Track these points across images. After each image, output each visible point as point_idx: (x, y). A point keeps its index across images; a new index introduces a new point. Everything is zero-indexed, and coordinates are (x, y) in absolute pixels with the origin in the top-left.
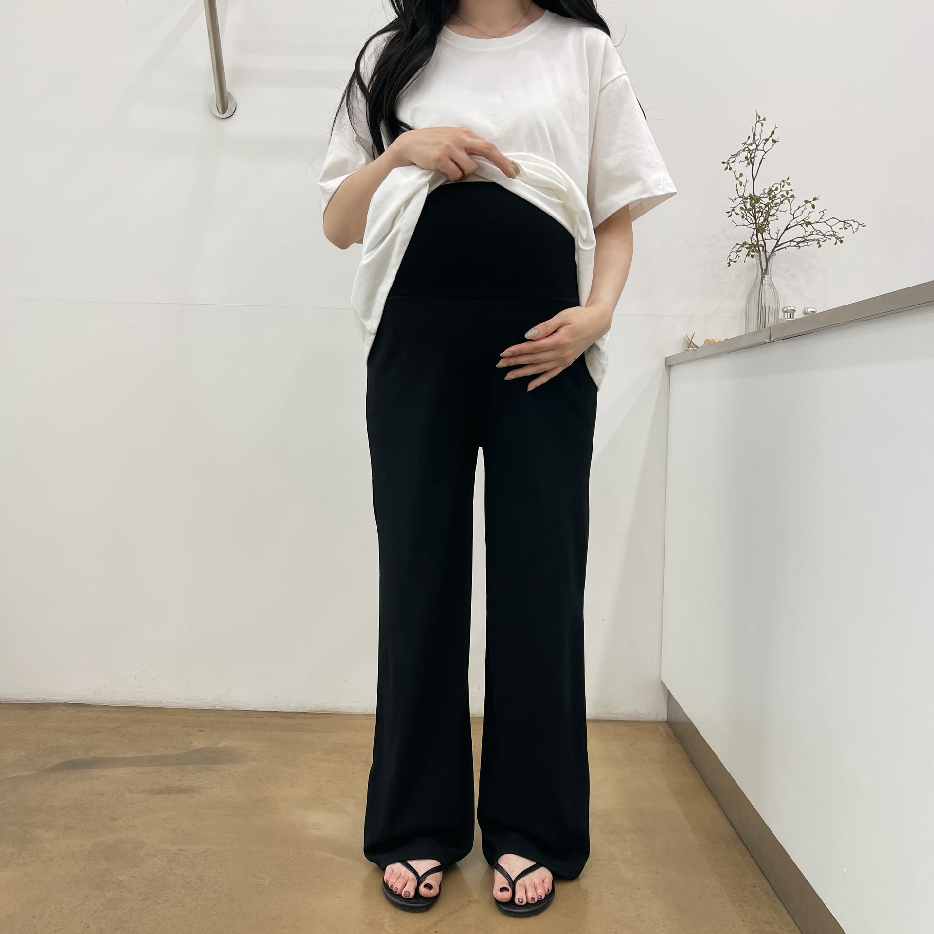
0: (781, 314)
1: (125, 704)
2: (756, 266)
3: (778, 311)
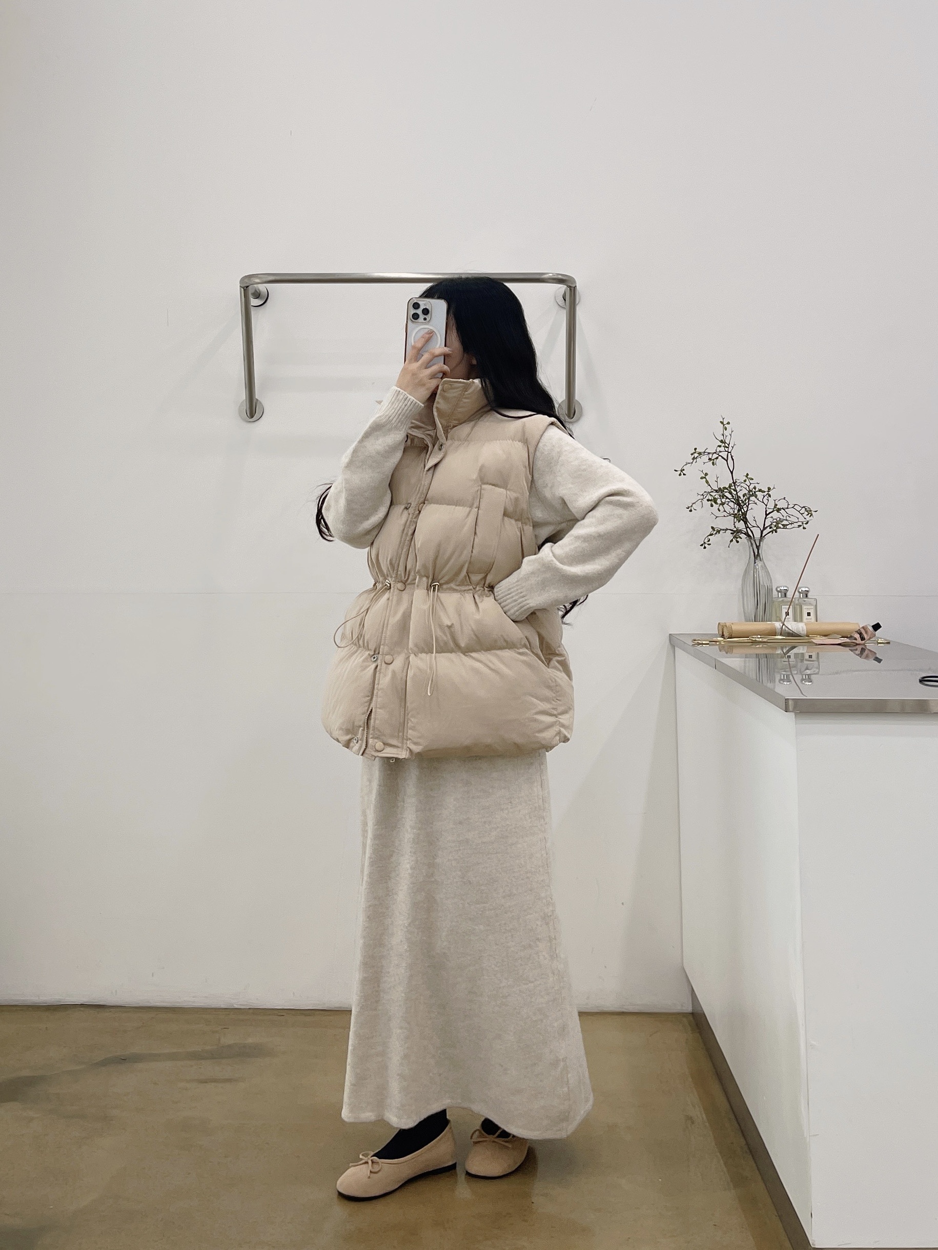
1: (141, 1004)
2: (748, 550)
3: (772, 590)
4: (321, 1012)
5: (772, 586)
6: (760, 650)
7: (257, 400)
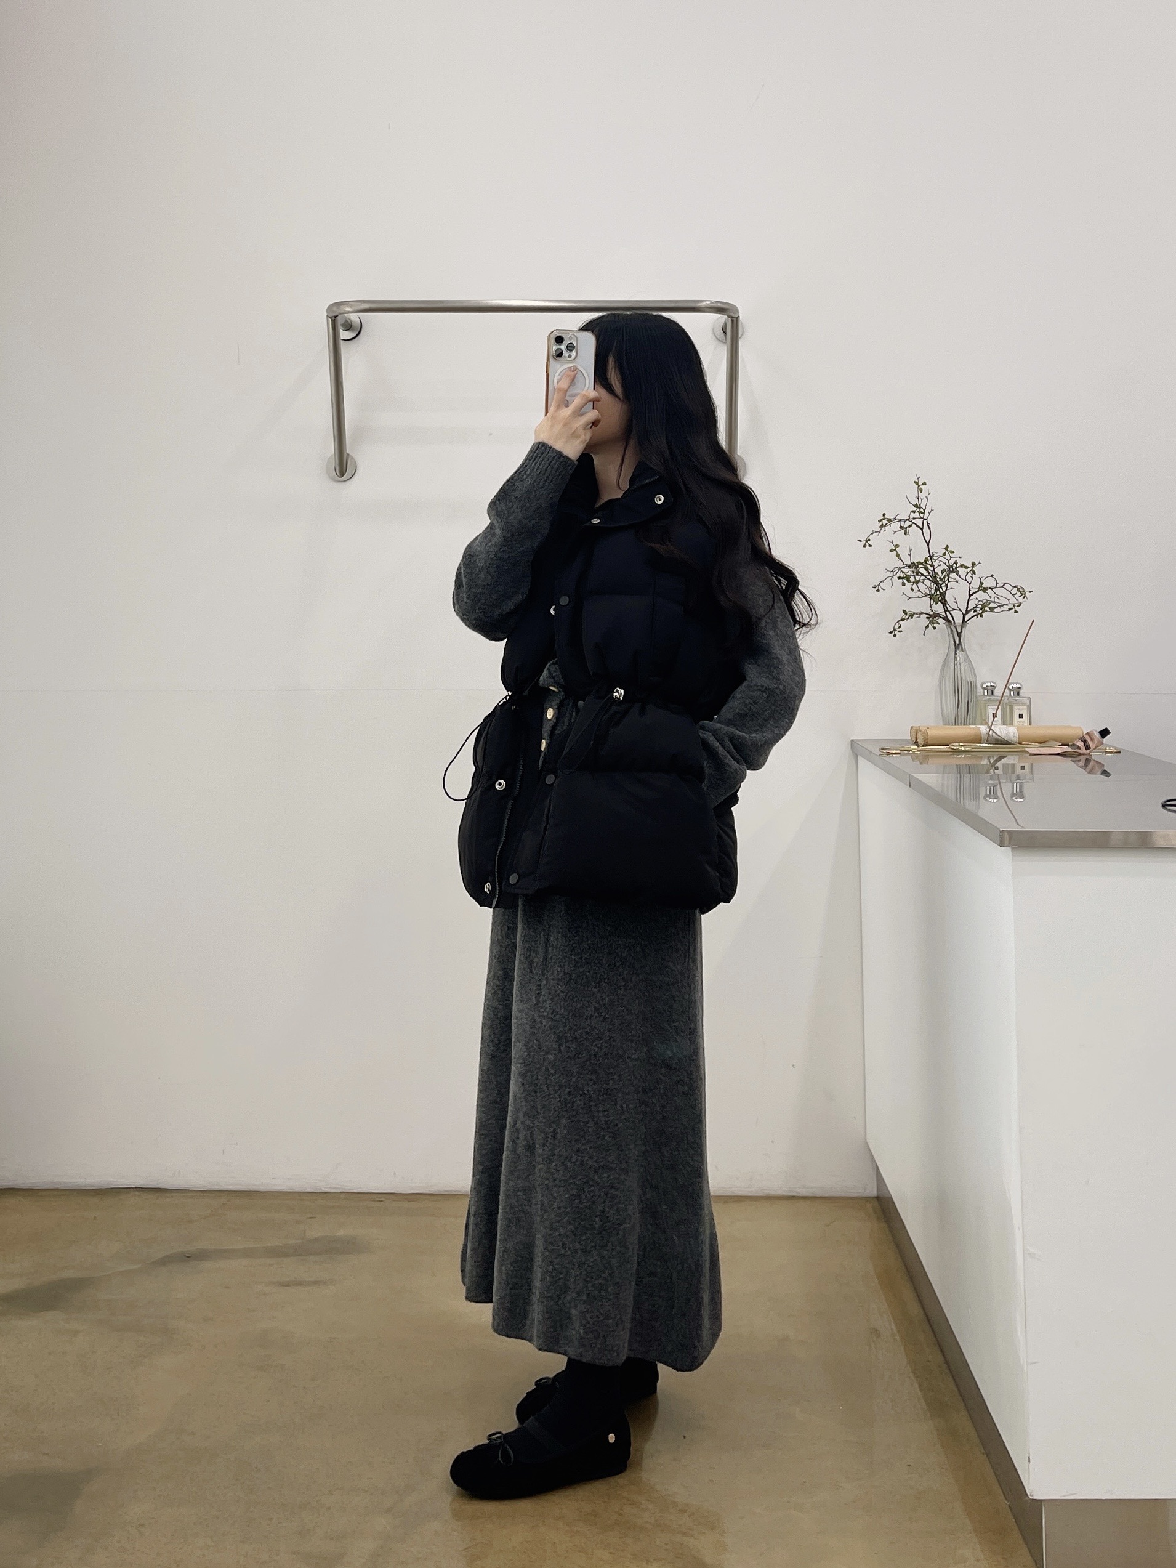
0: (980, 689)
1: (210, 1188)
2: (947, 638)
3: (976, 686)
4: (428, 1197)
5: (976, 681)
6: (962, 760)
7: (348, 455)
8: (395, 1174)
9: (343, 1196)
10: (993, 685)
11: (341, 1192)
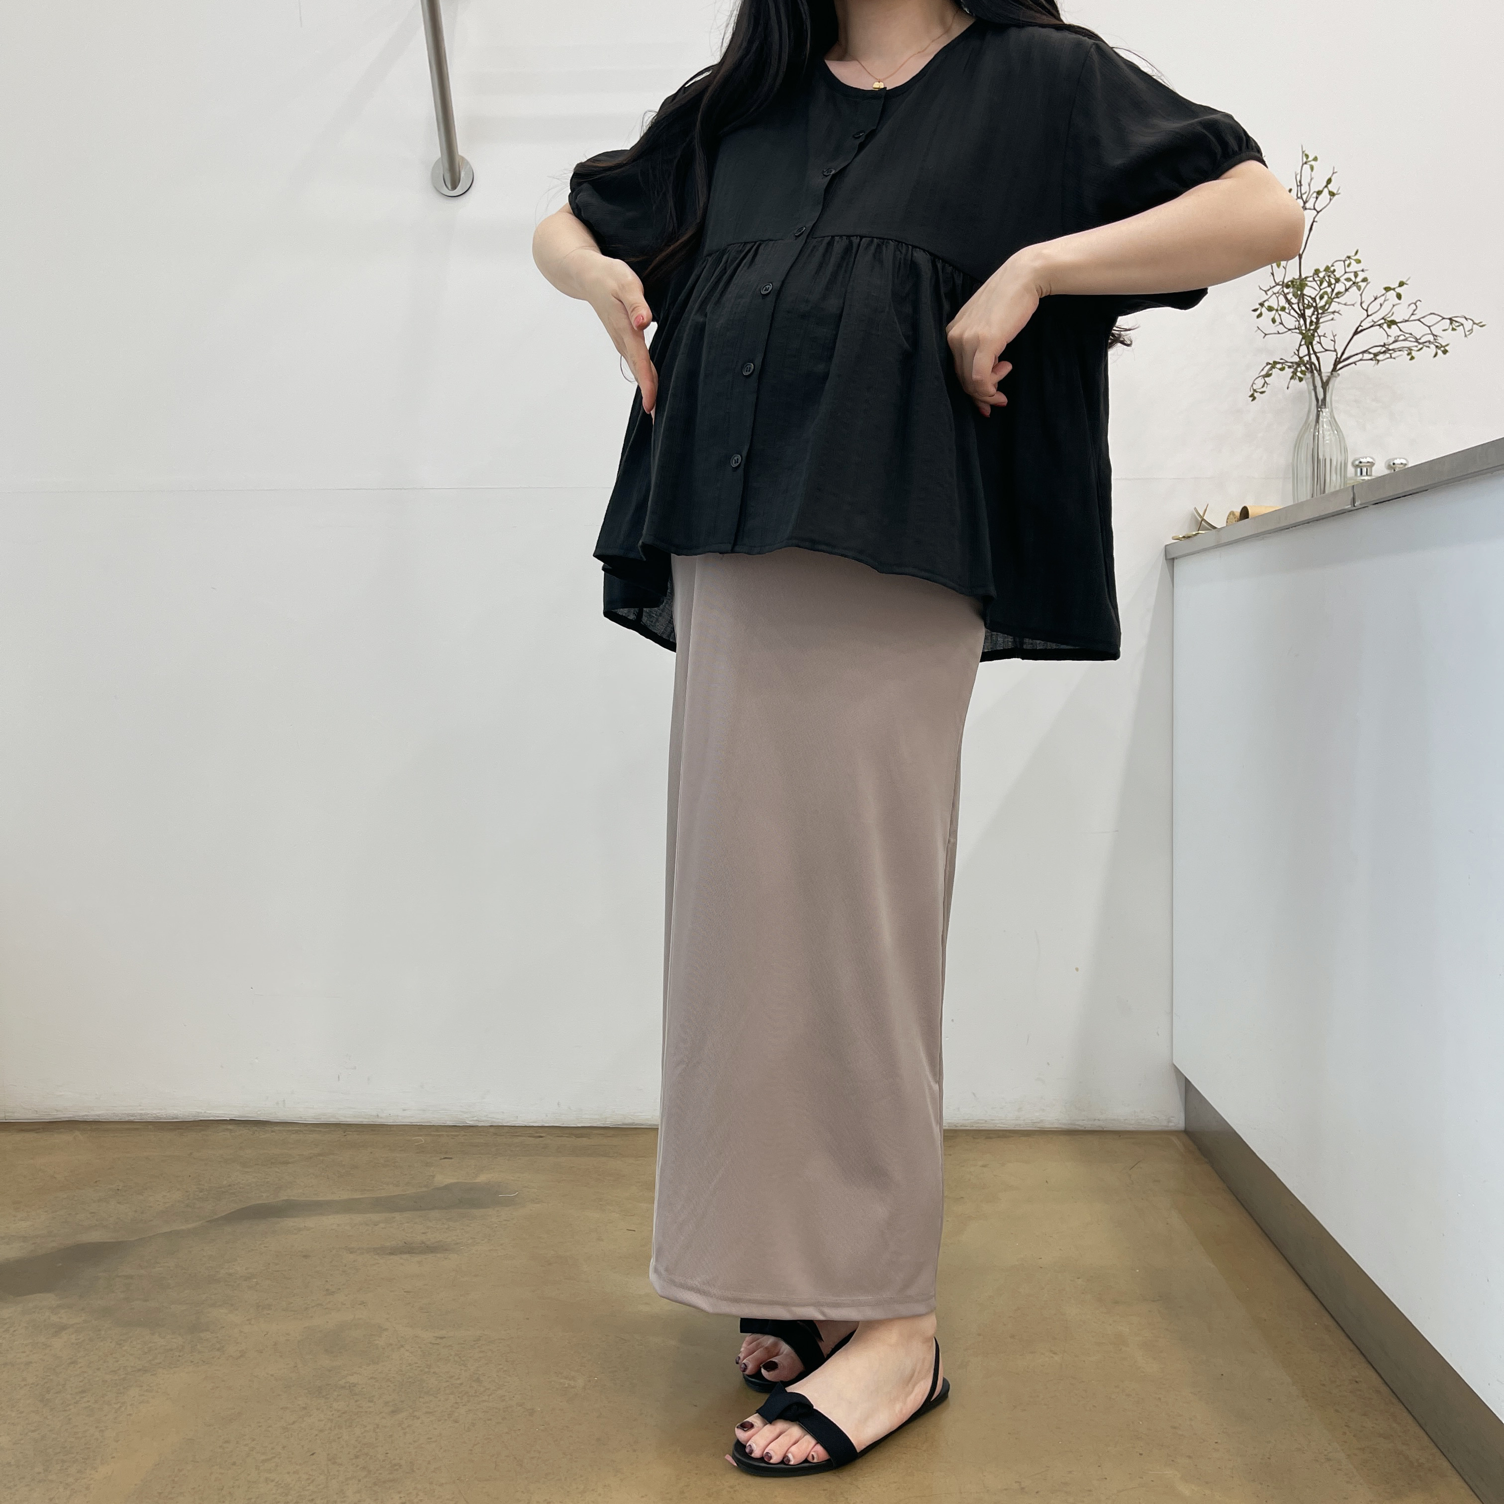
1: (323, 1120)
2: (1307, 394)
3: (1346, 464)
4: (601, 1132)
5: (1346, 455)
8: (558, 1104)
9: (492, 1130)
10: (1371, 460)
11: (490, 1126)
